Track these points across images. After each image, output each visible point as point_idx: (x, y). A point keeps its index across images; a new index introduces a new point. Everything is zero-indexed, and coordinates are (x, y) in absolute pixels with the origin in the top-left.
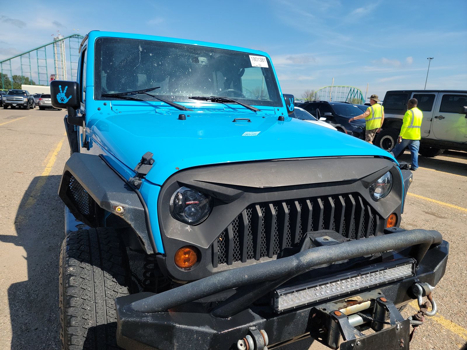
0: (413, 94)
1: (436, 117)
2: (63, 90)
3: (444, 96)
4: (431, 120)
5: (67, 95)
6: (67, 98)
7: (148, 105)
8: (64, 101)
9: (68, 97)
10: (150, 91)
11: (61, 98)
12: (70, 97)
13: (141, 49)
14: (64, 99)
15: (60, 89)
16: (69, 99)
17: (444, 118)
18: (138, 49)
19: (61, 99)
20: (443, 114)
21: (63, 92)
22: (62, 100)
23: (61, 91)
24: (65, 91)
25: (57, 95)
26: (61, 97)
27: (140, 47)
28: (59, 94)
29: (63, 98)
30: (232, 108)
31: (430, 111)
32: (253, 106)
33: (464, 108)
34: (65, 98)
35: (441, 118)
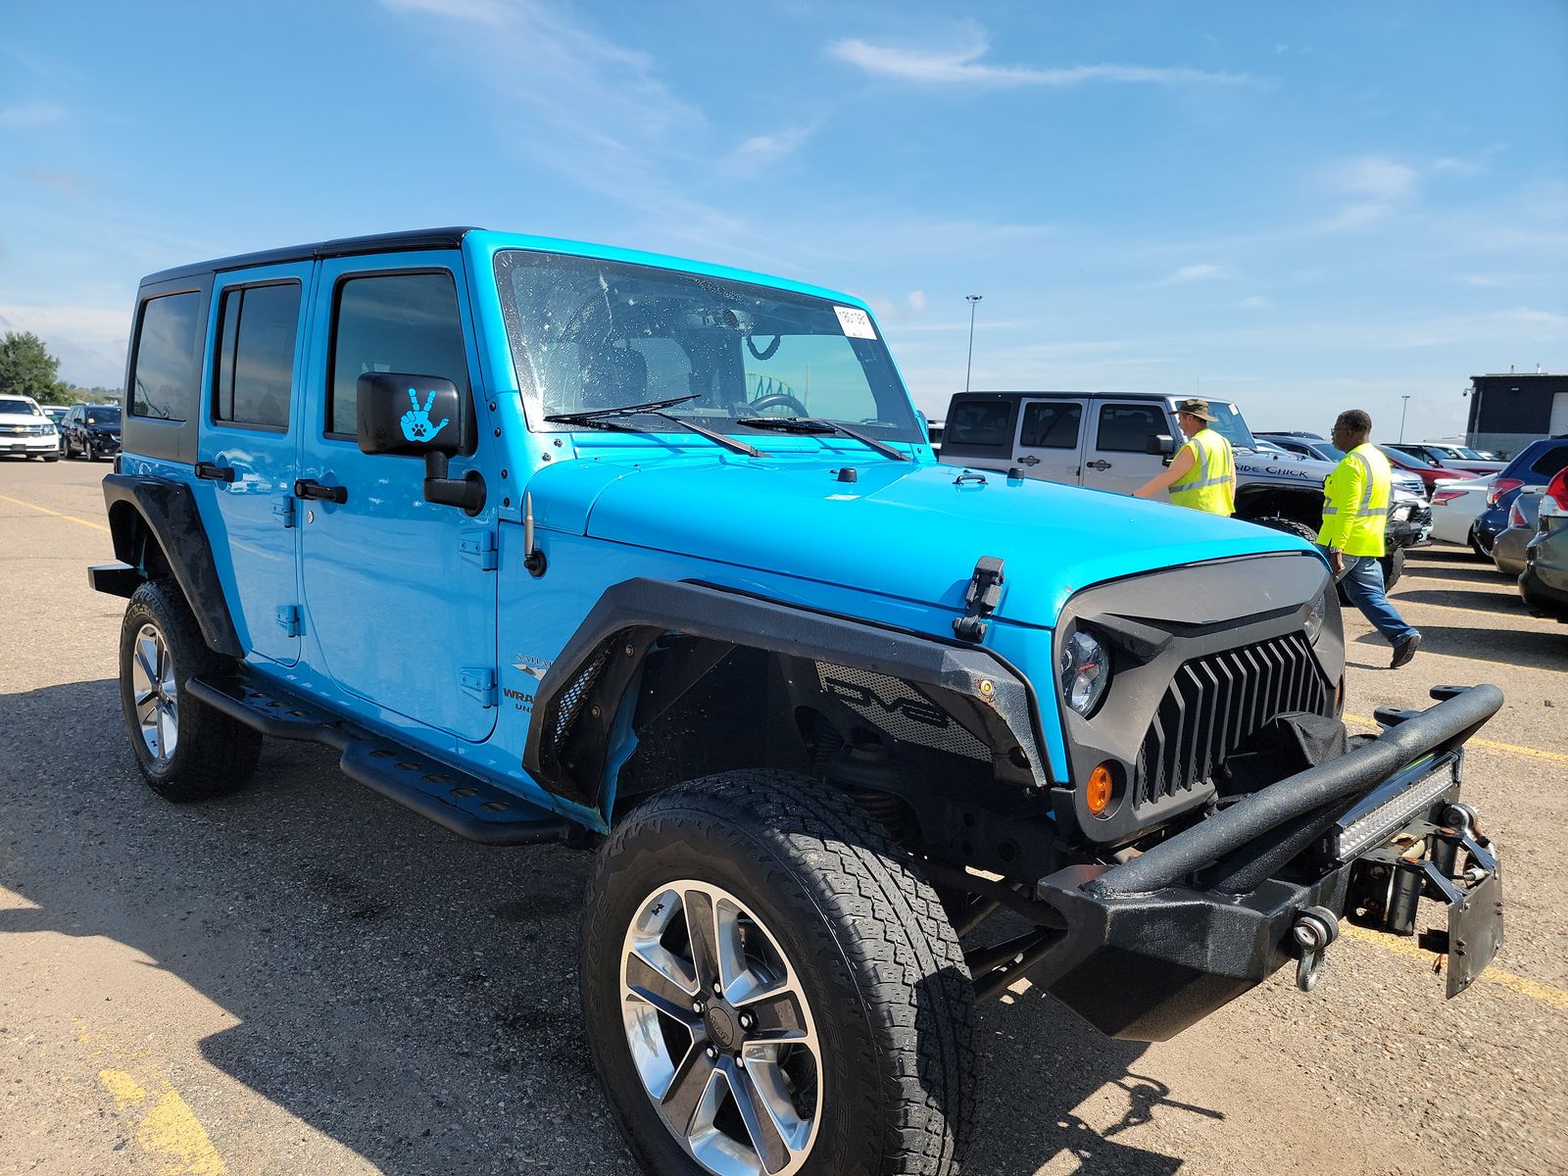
0: (1025, 402)
1: (1090, 465)
2: (422, 403)
3: (1104, 408)
4: (1078, 474)
5: (434, 419)
6: (434, 427)
7: (656, 443)
8: (423, 435)
9: (435, 424)
10: (670, 405)
11: (417, 426)
12: (444, 424)
13: (605, 285)
14: (425, 430)
15: (414, 400)
16: (438, 429)
17: (1109, 466)
18: (599, 285)
19: (413, 430)
20: (1107, 457)
21: (421, 409)
22: (419, 433)
23: (416, 407)
24: (428, 407)
25: (403, 418)
26: (416, 422)
27: (602, 279)
28: (409, 413)
29: (422, 426)
30: (830, 448)
31: (1074, 447)
32: (884, 442)
33: (1159, 440)
34: (428, 425)
35: (1103, 466)
